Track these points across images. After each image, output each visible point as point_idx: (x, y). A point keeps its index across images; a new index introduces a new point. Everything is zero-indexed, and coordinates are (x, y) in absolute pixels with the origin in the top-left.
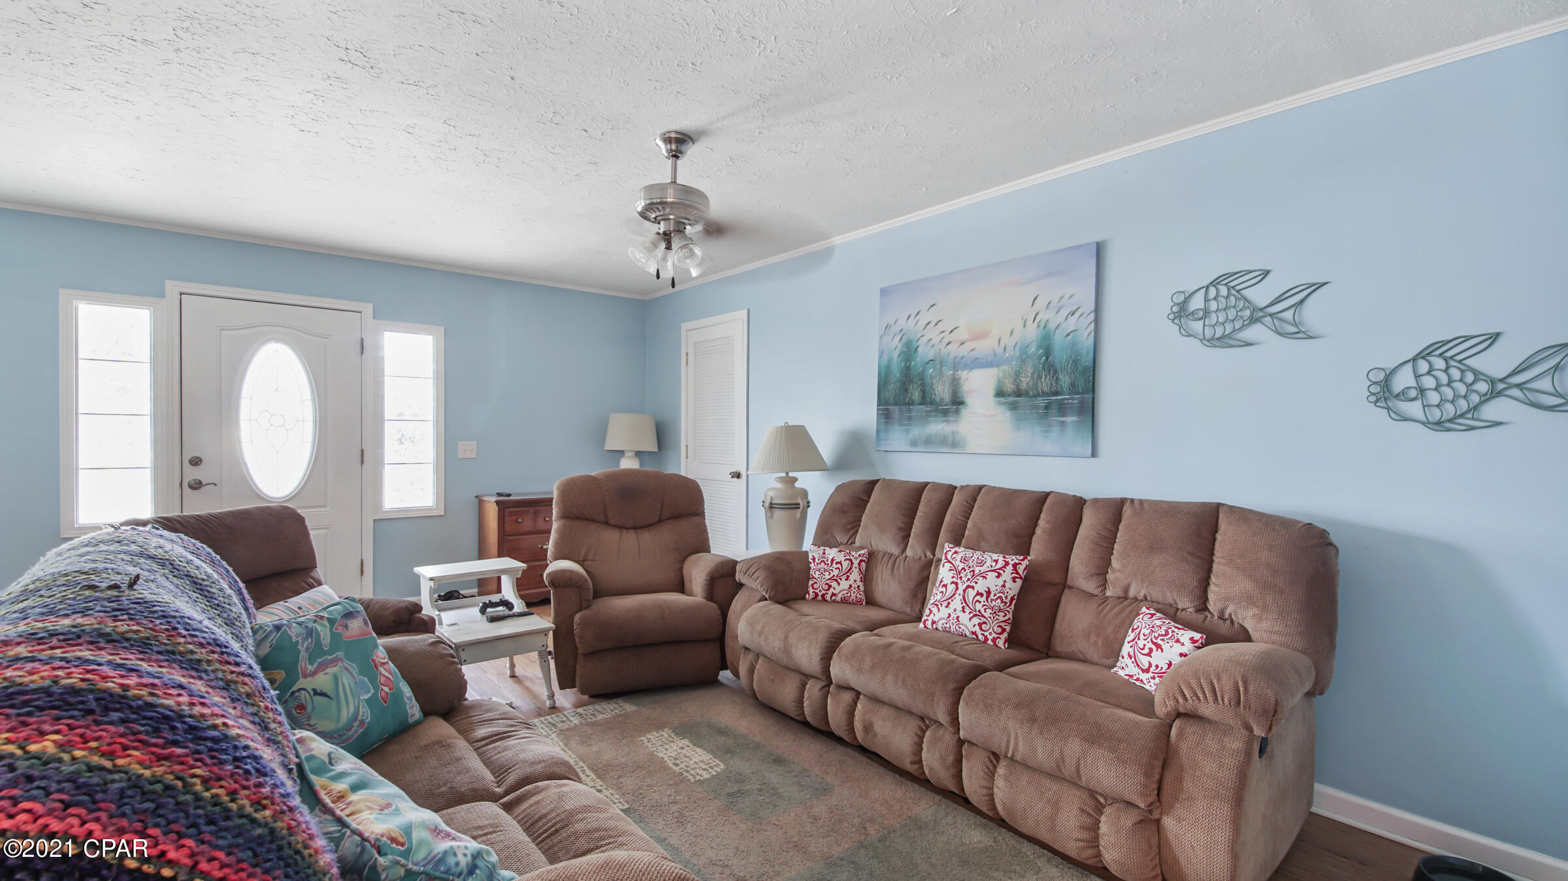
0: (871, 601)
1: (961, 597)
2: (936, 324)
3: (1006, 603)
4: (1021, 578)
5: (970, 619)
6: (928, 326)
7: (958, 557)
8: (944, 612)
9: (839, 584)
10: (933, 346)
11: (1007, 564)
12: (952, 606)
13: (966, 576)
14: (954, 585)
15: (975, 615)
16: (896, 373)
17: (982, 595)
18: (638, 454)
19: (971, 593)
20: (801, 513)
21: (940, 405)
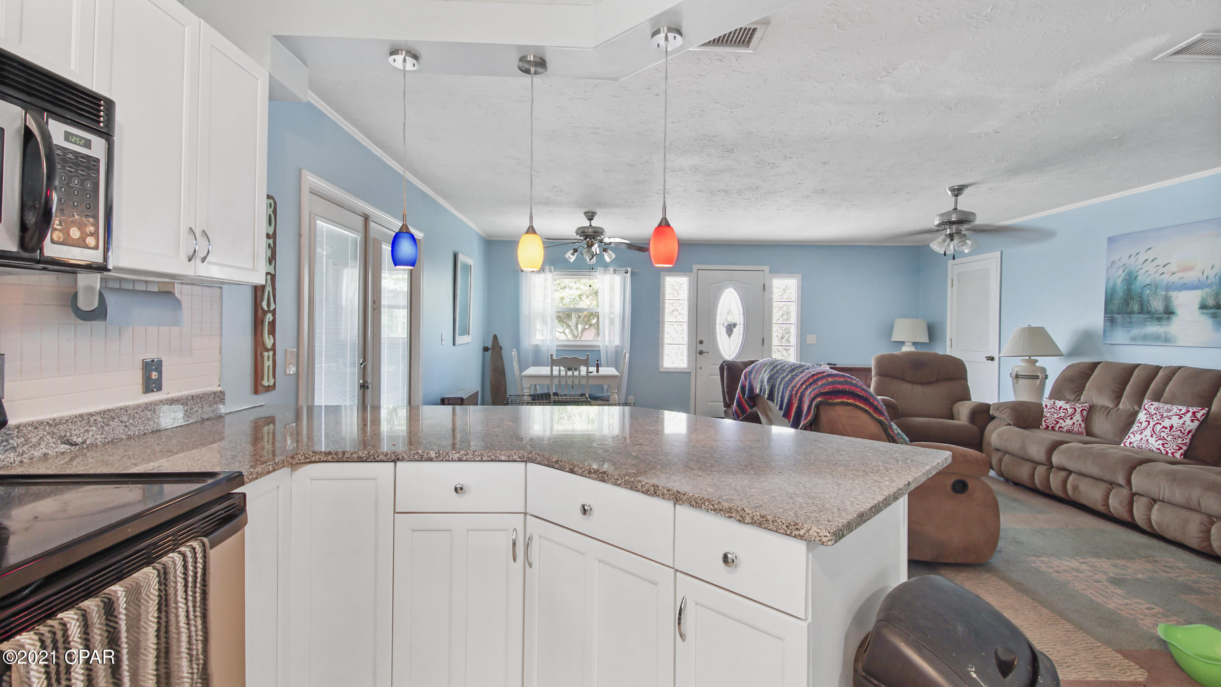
0: (1089, 433)
1: (1151, 429)
2: (1152, 261)
3: (1184, 434)
4: (1198, 420)
5: (1156, 441)
6: (1146, 262)
7: (1153, 407)
8: (1138, 437)
9: (1065, 421)
10: (1150, 275)
11: (1188, 411)
12: (1144, 433)
13: (1156, 417)
14: (1147, 423)
15: (1159, 439)
16: (1120, 292)
17: (1166, 428)
18: (914, 344)
19: (1159, 427)
20: (1041, 381)
21: (1155, 314)
